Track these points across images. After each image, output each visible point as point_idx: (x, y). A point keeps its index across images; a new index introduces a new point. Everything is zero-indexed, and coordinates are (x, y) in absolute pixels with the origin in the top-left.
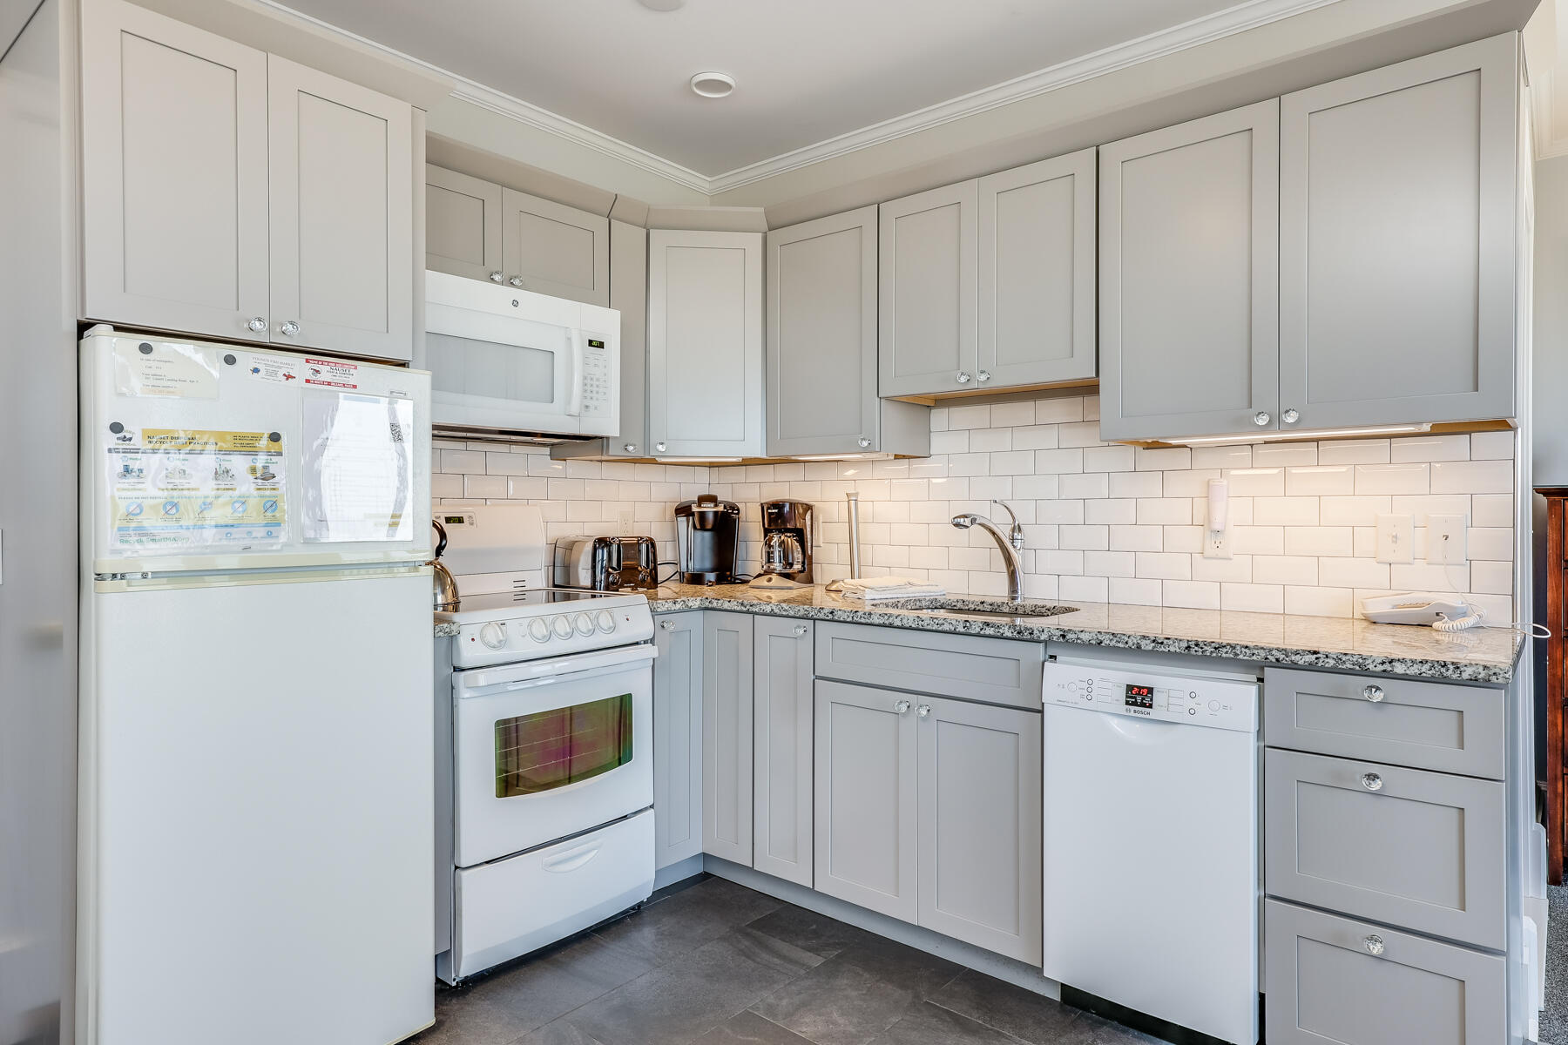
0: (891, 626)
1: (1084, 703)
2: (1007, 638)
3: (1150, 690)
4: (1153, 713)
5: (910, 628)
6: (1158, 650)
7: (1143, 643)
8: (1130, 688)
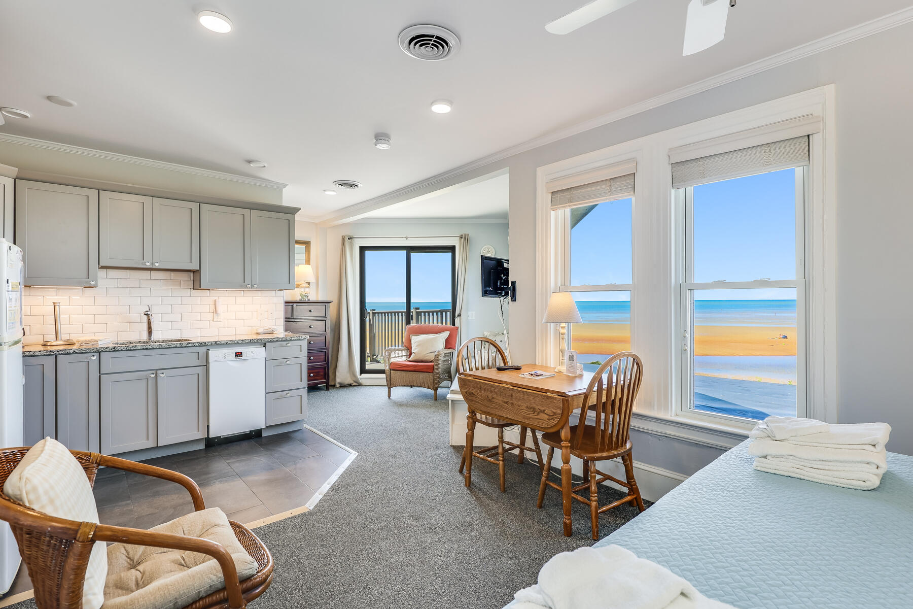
0: (147, 349)
1: (223, 359)
2: (197, 346)
3: (241, 353)
4: (243, 358)
5: (156, 348)
6: (243, 343)
7: (239, 342)
8: (236, 353)
